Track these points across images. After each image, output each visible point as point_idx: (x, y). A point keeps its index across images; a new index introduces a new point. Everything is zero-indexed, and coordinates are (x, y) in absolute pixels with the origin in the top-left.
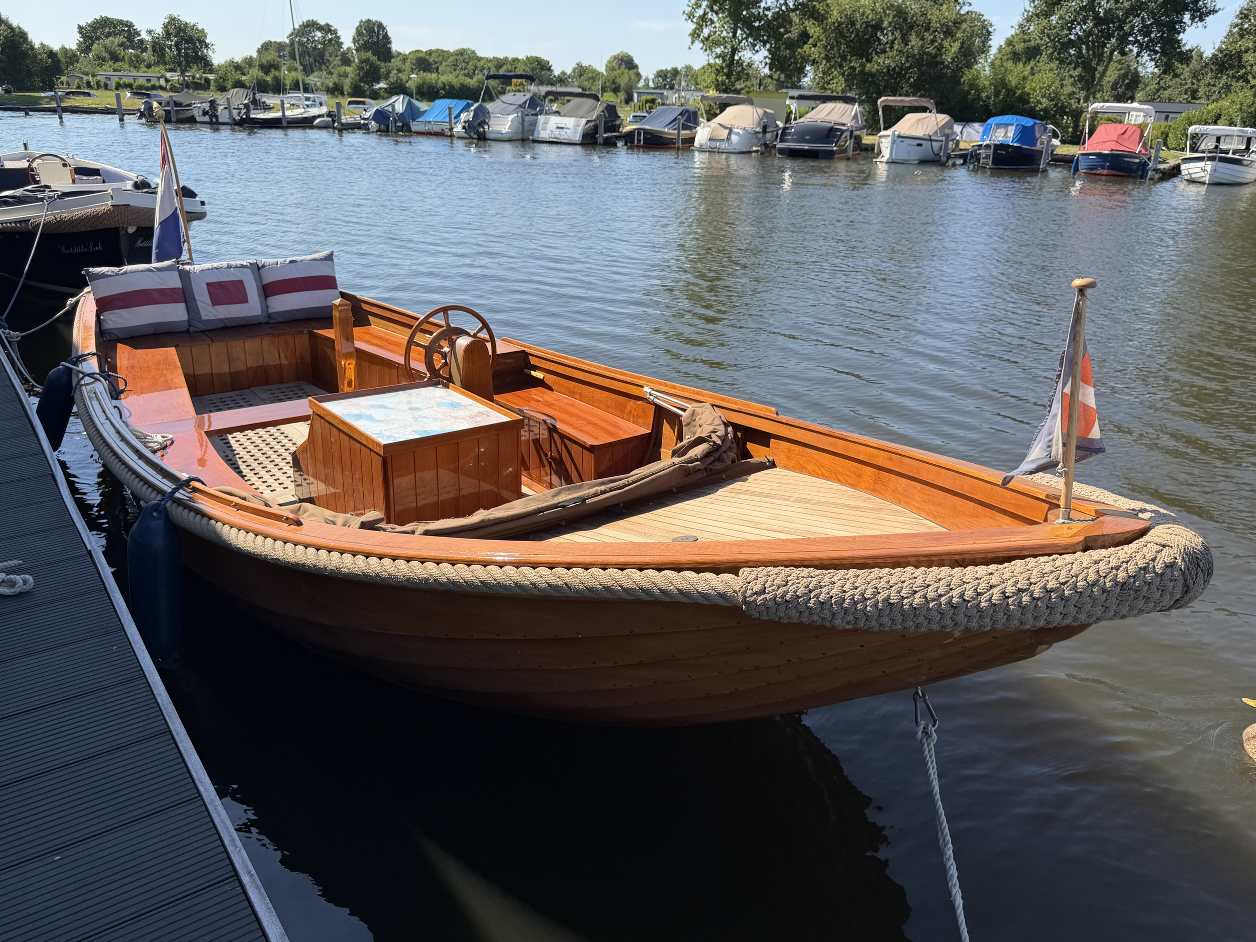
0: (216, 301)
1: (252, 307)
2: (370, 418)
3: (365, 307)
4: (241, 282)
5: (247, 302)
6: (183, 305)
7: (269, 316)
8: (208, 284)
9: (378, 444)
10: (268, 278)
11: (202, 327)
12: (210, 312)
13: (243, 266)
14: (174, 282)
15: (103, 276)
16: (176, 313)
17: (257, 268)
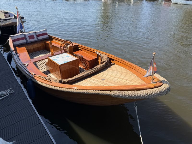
0: (30, 39)
1: (35, 39)
2: (57, 60)
3: (52, 37)
4: (33, 35)
5: (34, 38)
6: (25, 40)
7: (38, 40)
8: (28, 36)
9: (59, 65)
10: (37, 34)
11: (28, 43)
12: (29, 40)
13: (33, 33)
14: (23, 36)
15: (13, 36)
16: (24, 41)
17: (35, 33)
